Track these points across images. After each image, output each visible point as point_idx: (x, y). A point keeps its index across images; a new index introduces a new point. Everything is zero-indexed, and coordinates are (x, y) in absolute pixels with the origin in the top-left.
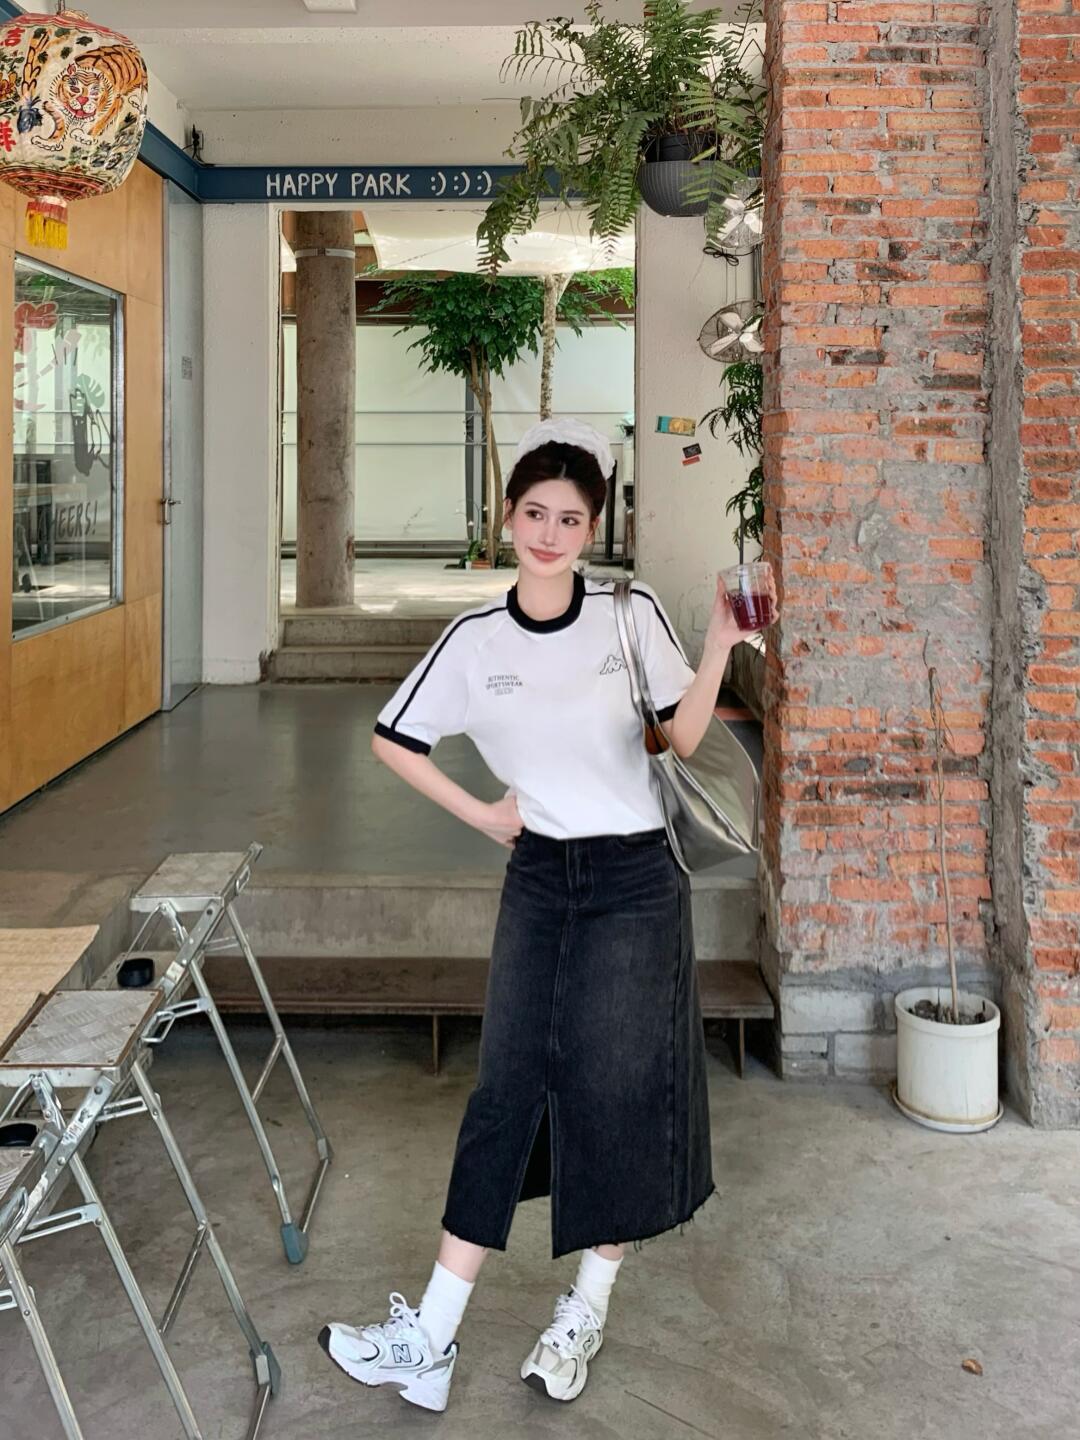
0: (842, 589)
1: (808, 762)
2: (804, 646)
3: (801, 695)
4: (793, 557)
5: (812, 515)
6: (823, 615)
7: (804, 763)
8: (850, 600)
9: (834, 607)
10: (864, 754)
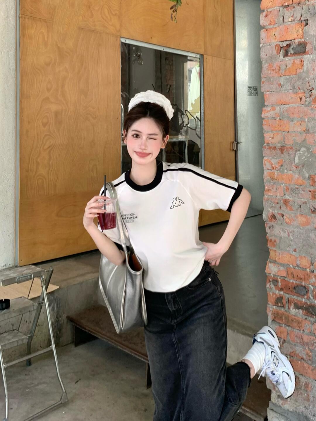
0: (290, 188)
1: (277, 281)
2: (273, 217)
3: (273, 243)
4: (268, 169)
5: (275, 148)
6: (282, 201)
7: (275, 281)
8: (294, 194)
9: (287, 197)
10: (303, 284)
